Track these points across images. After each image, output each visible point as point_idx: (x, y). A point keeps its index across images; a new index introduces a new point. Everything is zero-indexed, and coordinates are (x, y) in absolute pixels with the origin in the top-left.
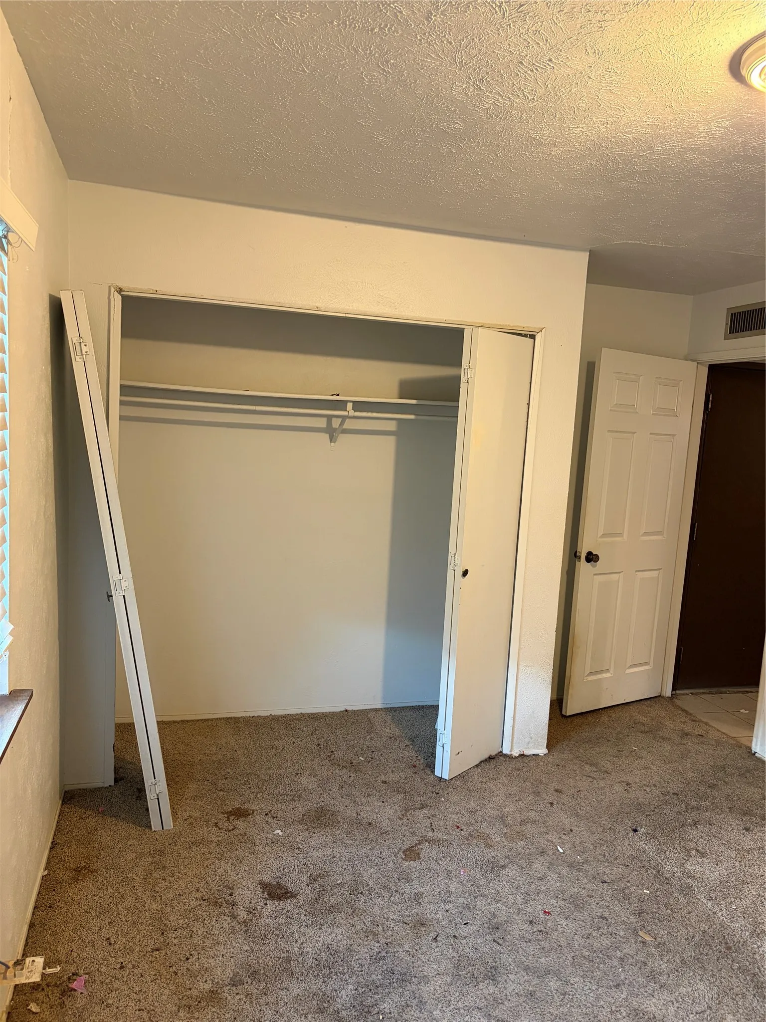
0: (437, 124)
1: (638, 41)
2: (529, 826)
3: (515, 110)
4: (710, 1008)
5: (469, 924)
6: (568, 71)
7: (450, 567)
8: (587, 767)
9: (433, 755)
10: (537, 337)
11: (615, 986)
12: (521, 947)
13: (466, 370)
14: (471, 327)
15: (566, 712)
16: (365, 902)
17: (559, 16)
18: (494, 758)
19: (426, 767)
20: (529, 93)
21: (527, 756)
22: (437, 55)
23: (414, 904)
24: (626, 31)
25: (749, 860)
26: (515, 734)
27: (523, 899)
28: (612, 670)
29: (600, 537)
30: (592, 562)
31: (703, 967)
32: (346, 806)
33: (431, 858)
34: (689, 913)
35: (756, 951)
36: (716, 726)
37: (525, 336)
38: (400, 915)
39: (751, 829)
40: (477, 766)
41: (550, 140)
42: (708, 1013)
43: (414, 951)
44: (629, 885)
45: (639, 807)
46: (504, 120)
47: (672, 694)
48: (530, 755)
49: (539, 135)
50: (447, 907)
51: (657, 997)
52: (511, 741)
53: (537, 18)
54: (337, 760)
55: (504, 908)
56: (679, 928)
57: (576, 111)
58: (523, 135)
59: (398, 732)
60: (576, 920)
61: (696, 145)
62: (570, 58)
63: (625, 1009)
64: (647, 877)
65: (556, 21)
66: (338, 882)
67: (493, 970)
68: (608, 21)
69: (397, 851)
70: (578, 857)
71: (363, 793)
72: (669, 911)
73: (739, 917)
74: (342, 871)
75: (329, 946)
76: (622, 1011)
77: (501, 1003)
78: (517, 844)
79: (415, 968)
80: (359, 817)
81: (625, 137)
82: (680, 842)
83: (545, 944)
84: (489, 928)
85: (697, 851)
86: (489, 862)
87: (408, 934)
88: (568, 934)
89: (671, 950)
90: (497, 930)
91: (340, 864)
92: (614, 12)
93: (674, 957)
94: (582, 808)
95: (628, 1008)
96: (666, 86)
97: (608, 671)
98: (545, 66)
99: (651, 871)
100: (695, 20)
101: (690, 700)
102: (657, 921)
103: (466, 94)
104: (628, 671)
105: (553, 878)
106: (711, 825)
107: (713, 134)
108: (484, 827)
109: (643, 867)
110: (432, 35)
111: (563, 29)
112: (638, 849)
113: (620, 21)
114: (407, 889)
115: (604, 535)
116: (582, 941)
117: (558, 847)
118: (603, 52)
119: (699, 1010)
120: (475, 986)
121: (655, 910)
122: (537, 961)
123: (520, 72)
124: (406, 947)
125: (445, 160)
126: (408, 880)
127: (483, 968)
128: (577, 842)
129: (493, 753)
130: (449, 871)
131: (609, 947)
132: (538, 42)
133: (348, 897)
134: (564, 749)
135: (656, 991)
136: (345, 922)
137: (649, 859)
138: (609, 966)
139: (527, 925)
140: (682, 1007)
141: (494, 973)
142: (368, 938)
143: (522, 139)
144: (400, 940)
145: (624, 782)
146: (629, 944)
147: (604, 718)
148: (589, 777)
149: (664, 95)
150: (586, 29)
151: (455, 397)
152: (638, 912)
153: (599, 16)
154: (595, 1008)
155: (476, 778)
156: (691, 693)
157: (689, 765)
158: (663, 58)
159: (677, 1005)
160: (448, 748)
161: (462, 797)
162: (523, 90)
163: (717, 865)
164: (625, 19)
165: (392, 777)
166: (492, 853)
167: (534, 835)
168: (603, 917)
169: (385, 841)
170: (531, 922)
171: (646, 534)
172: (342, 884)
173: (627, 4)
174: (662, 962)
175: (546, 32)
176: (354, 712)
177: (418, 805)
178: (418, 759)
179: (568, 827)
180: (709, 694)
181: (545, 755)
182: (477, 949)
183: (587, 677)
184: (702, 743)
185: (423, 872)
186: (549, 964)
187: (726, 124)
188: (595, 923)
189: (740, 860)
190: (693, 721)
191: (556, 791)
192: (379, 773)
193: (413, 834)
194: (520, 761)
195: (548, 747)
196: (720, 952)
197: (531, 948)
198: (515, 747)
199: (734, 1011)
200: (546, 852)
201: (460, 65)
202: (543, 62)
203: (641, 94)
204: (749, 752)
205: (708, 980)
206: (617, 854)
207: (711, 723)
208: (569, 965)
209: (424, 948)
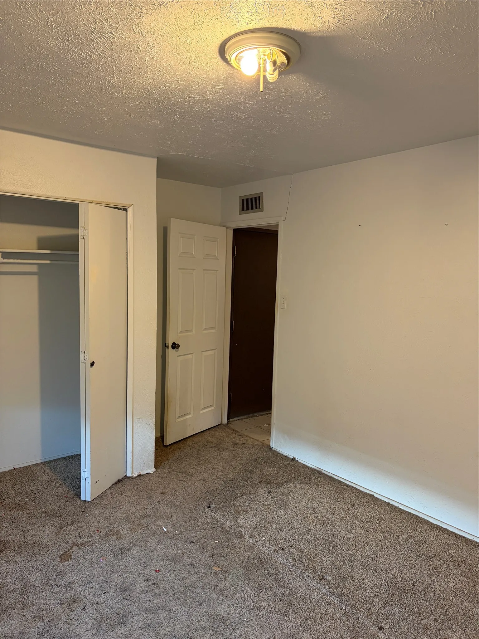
0: (41, 65)
1: (164, 29)
2: (145, 519)
3: (94, 62)
4: (253, 602)
5: (107, 593)
6: (124, 41)
7: (82, 361)
8: (180, 475)
9: (79, 487)
10: (128, 210)
11: (200, 605)
12: (142, 598)
13: (82, 230)
14: (83, 202)
15: (166, 443)
16: (33, 598)
17: (112, 5)
18: (121, 481)
19: (75, 496)
20: (101, 52)
21: (143, 475)
22: (34, 18)
23: (69, 590)
24: (156, 21)
25: (271, 510)
26: (134, 462)
27: (142, 567)
28: (192, 413)
29: (179, 333)
30: (176, 349)
31: (249, 579)
32: (16, 535)
33: (79, 556)
34: (240, 548)
35: (276, 561)
36: (252, 436)
37: (121, 209)
38: (59, 600)
39: (271, 491)
40: (110, 488)
41: (120, 84)
42: (252, 605)
43: (70, 620)
44: (206, 540)
45: (211, 493)
46: (88, 68)
47: (228, 422)
48: (144, 474)
49: (113, 81)
50: (92, 586)
51: (224, 604)
52: (131, 467)
53: (98, 4)
54: (8, 505)
55: (130, 576)
56: (235, 559)
57: (133, 68)
58: (102, 79)
59: (54, 476)
60: (175, 570)
61: (208, 98)
62: (124, 33)
63: (206, 617)
64: (216, 533)
65: (111, 8)
66: (12, 589)
67: (124, 617)
68: (144, 13)
69: (54, 557)
70: (176, 531)
71: (29, 524)
72: (229, 550)
73: (266, 543)
74: (14, 581)
75: (6, 635)
76: (204, 619)
77: (130, 637)
78: (138, 532)
79: (70, 632)
80: (26, 540)
81: (166, 89)
82: (234, 508)
83: (157, 591)
84: (120, 591)
85: (244, 511)
86: (119, 549)
87: (65, 611)
88: (171, 581)
89: (231, 573)
90: (126, 591)
91: (13, 576)
92: (147, 8)
93: (233, 577)
94: (178, 501)
95: (207, 616)
96: (185, 59)
97: (189, 414)
98: (109, 36)
99: (219, 529)
100: (196, 21)
101: (239, 424)
102: (222, 558)
103: (59, 48)
104: (201, 412)
105: (161, 548)
106: (250, 494)
107: (216, 93)
108: (116, 527)
109: (214, 528)
110: (28, 4)
111: (117, 14)
112: (211, 518)
113: (151, 14)
114: (63, 581)
115: (182, 332)
116: (179, 583)
117: (164, 528)
118: (144, 32)
119: (247, 604)
120: (112, 631)
121: (221, 552)
122: (152, 603)
123: (93, 38)
124: (64, 619)
125: (51, 90)
126: (64, 575)
127: (117, 618)
128: (175, 522)
129: (120, 478)
130: (92, 561)
131: (196, 581)
132: (102, 20)
133: (19, 597)
134: (166, 467)
135: (223, 601)
136: (18, 615)
137: (217, 522)
138: (196, 594)
139: (145, 583)
140: (238, 606)
141: (125, 619)
142: (36, 621)
143: (101, 82)
144: (59, 616)
145: (202, 480)
146: (207, 576)
147: (189, 443)
148: (182, 480)
149: (185, 65)
150: (131, 16)
151: (76, 248)
152: (211, 555)
153: (138, 9)
154: (188, 622)
155: (110, 496)
156: (238, 420)
157: (238, 462)
158: (181, 42)
159: (235, 605)
160: (89, 480)
161: (101, 511)
162: (97, 50)
163: (254, 516)
164: (154, 14)
165: (50, 508)
166: (122, 542)
167: (148, 524)
168: (192, 564)
169: (46, 553)
170: (147, 580)
171: (206, 329)
172: (15, 589)
173: (155, 4)
174: (226, 582)
175: (106, 15)
176: (20, 469)
177: (69, 523)
178: (69, 492)
179: (169, 514)
180: (247, 418)
181: (154, 472)
182: (113, 607)
183: (177, 420)
184: (244, 447)
185: (74, 567)
186: (159, 603)
187: (222, 87)
188: (187, 569)
189: (266, 510)
190: (239, 435)
191: (162, 493)
192: (40, 507)
193: (67, 543)
194: (139, 479)
195: (155, 467)
196: (258, 567)
197: (148, 596)
198: (134, 471)
199: (266, 599)
200: (156, 533)
201: (51, 28)
202: (107, 34)
203: (171, 62)
204: (269, 448)
205: (252, 585)
206: (199, 524)
207: (249, 435)
208: (172, 600)
209: (76, 617)
